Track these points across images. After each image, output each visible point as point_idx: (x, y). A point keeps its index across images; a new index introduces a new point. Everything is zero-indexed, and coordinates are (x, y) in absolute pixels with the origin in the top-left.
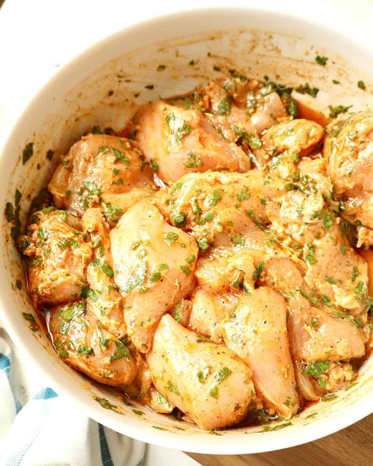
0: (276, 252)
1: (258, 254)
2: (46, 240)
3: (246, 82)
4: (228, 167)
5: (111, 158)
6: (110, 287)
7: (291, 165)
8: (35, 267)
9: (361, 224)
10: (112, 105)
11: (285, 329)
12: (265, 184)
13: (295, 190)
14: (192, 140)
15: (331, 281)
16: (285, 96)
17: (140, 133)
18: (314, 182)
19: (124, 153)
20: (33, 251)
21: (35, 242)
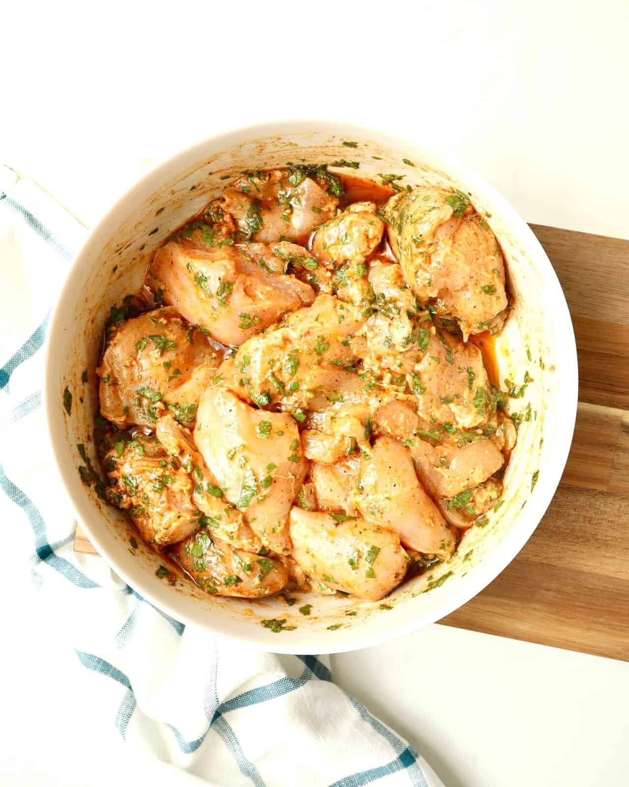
0: (380, 399)
1: (361, 410)
2: (137, 487)
3: (267, 178)
4: (290, 308)
5: (155, 353)
6: (226, 510)
7: (361, 282)
8: (139, 517)
9: (459, 319)
10: (121, 276)
11: (416, 482)
12: (340, 322)
13: (376, 313)
14: (238, 298)
15: (447, 401)
16: (321, 175)
17: (168, 293)
18: (394, 301)
19: (165, 336)
20: (129, 502)
21: (125, 492)
